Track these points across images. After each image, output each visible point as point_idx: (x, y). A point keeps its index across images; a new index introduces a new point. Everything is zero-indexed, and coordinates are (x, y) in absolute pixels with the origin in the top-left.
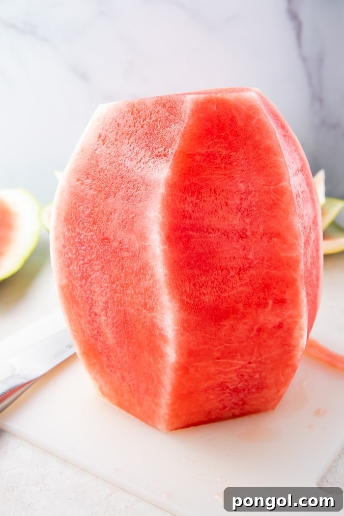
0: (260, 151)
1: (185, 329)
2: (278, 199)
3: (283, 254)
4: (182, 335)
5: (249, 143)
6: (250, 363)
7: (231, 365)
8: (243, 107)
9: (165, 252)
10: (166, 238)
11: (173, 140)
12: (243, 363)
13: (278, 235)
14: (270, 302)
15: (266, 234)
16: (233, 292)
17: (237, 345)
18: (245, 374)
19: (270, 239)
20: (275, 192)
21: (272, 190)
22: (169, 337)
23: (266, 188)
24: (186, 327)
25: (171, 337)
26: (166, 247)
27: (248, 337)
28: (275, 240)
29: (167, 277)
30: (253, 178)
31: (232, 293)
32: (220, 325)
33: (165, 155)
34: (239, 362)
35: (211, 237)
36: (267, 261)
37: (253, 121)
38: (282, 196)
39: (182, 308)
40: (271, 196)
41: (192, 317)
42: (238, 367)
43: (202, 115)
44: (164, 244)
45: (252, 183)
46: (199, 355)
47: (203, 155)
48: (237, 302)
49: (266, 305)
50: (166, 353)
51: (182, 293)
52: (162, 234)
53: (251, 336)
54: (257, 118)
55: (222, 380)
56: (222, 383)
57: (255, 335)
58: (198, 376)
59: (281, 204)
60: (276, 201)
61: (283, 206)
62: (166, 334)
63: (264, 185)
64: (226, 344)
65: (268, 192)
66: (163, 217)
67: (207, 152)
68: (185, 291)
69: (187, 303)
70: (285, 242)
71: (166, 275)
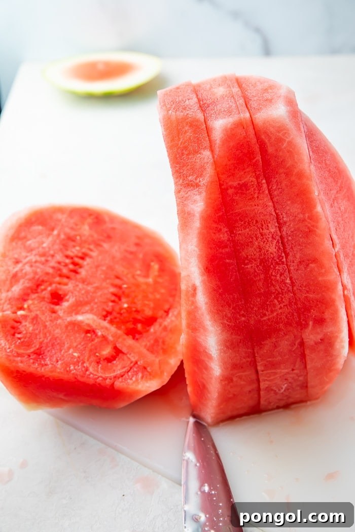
0: (293, 178)
1: (227, 347)
2: (313, 226)
3: (320, 279)
4: (225, 352)
5: (281, 171)
6: (293, 370)
7: (275, 374)
8: (272, 129)
9: (203, 282)
10: (204, 269)
11: (203, 168)
12: (286, 371)
13: (315, 260)
14: (311, 323)
15: (303, 261)
16: (273, 315)
17: (280, 358)
18: (289, 378)
19: (308, 265)
20: (311, 220)
21: (307, 217)
22: (213, 355)
23: (301, 216)
24: (229, 346)
25: (215, 356)
26: (205, 277)
27: (290, 351)
28: (312, 265)
29: (208, 305)
30: (288, 208)
31: (271, 316)
32: (262, 344)
33: (197, 185)
34: (283, 371)
35: (247, 268)
36: (305, 287)
37: (283, 145)
38: (317, 222)
39: (223, 331)
40: (307, 224)
41: (234, 337)
42: (282, 374)
43: (232, 144)
44: (203, 275)
45: (286, 213)
46: (242, 368)
47: (235, 188)
48: (278, 323)
49: (307, 325)
50: (211, 368)
51: (223, 318)
52: (200, 266)
53: (293, 349)
54: (287, 140)
55: (267, 386)
56: (267, 387)
57: (297, 348)
58: (242, 383)
59: (317, 230)
60: (312, 228)
61: (318, 231)
62: (211, 353)
63: (298, 214)
64: (269, 360)
65: (304, 220)
66: (200, 250)
67: (239, 184)
68: (226, 316)
69: (228, 325)
70: (321, 266)
71: (206, 304)
